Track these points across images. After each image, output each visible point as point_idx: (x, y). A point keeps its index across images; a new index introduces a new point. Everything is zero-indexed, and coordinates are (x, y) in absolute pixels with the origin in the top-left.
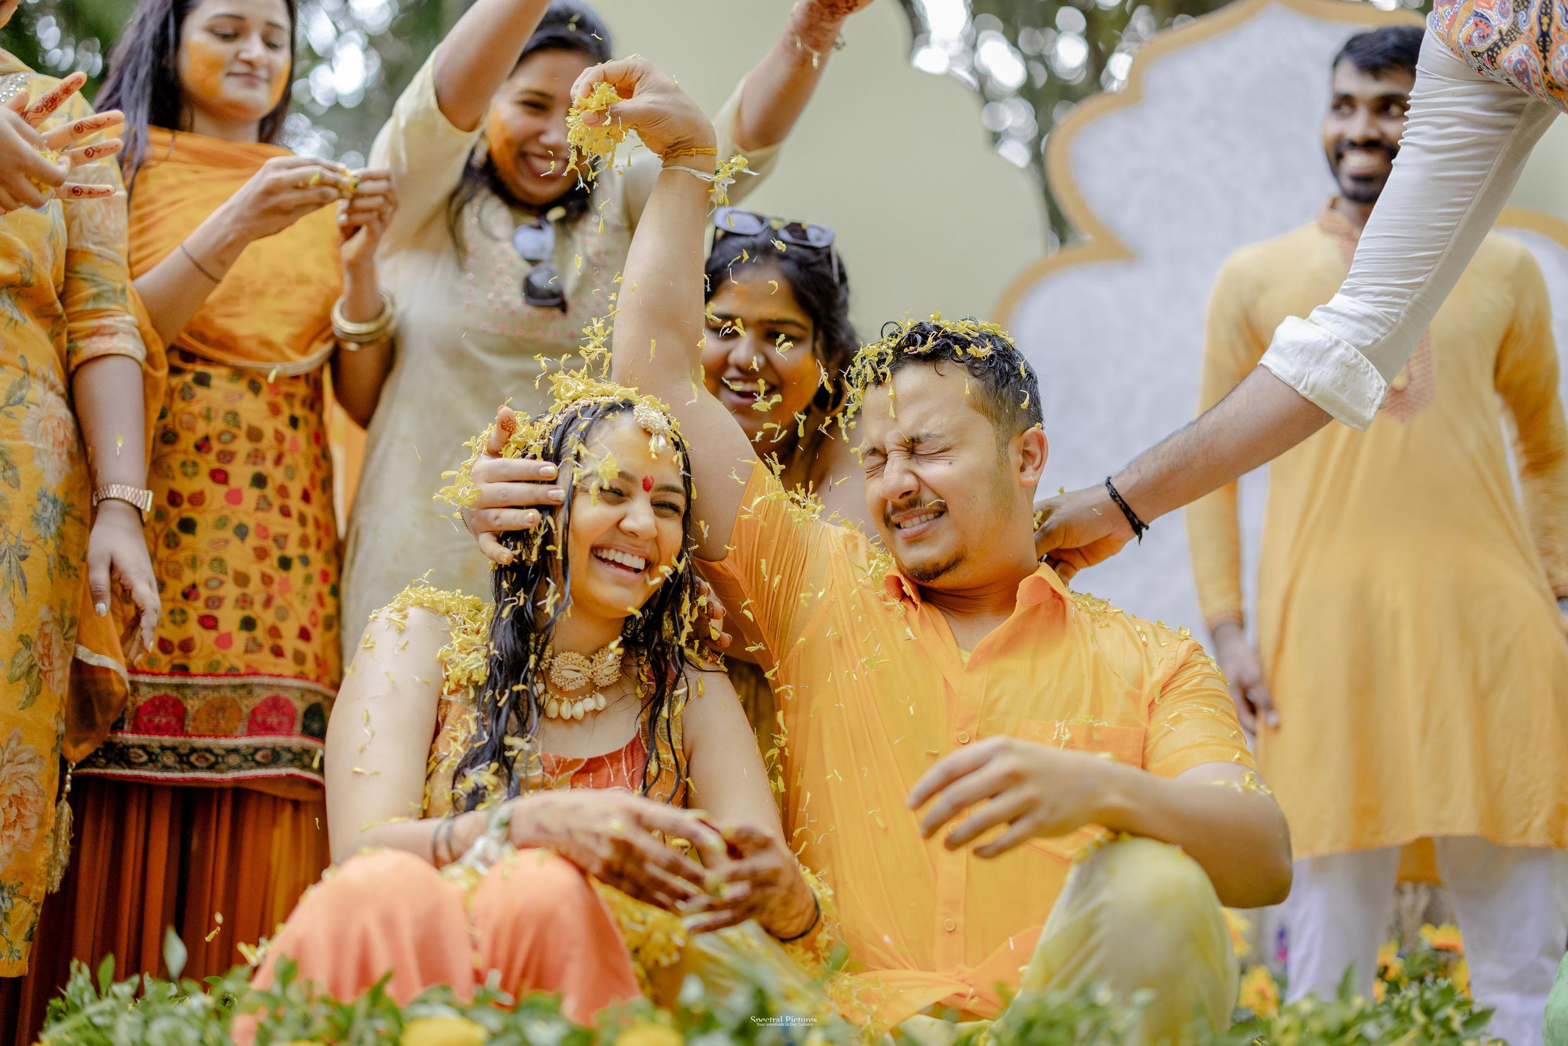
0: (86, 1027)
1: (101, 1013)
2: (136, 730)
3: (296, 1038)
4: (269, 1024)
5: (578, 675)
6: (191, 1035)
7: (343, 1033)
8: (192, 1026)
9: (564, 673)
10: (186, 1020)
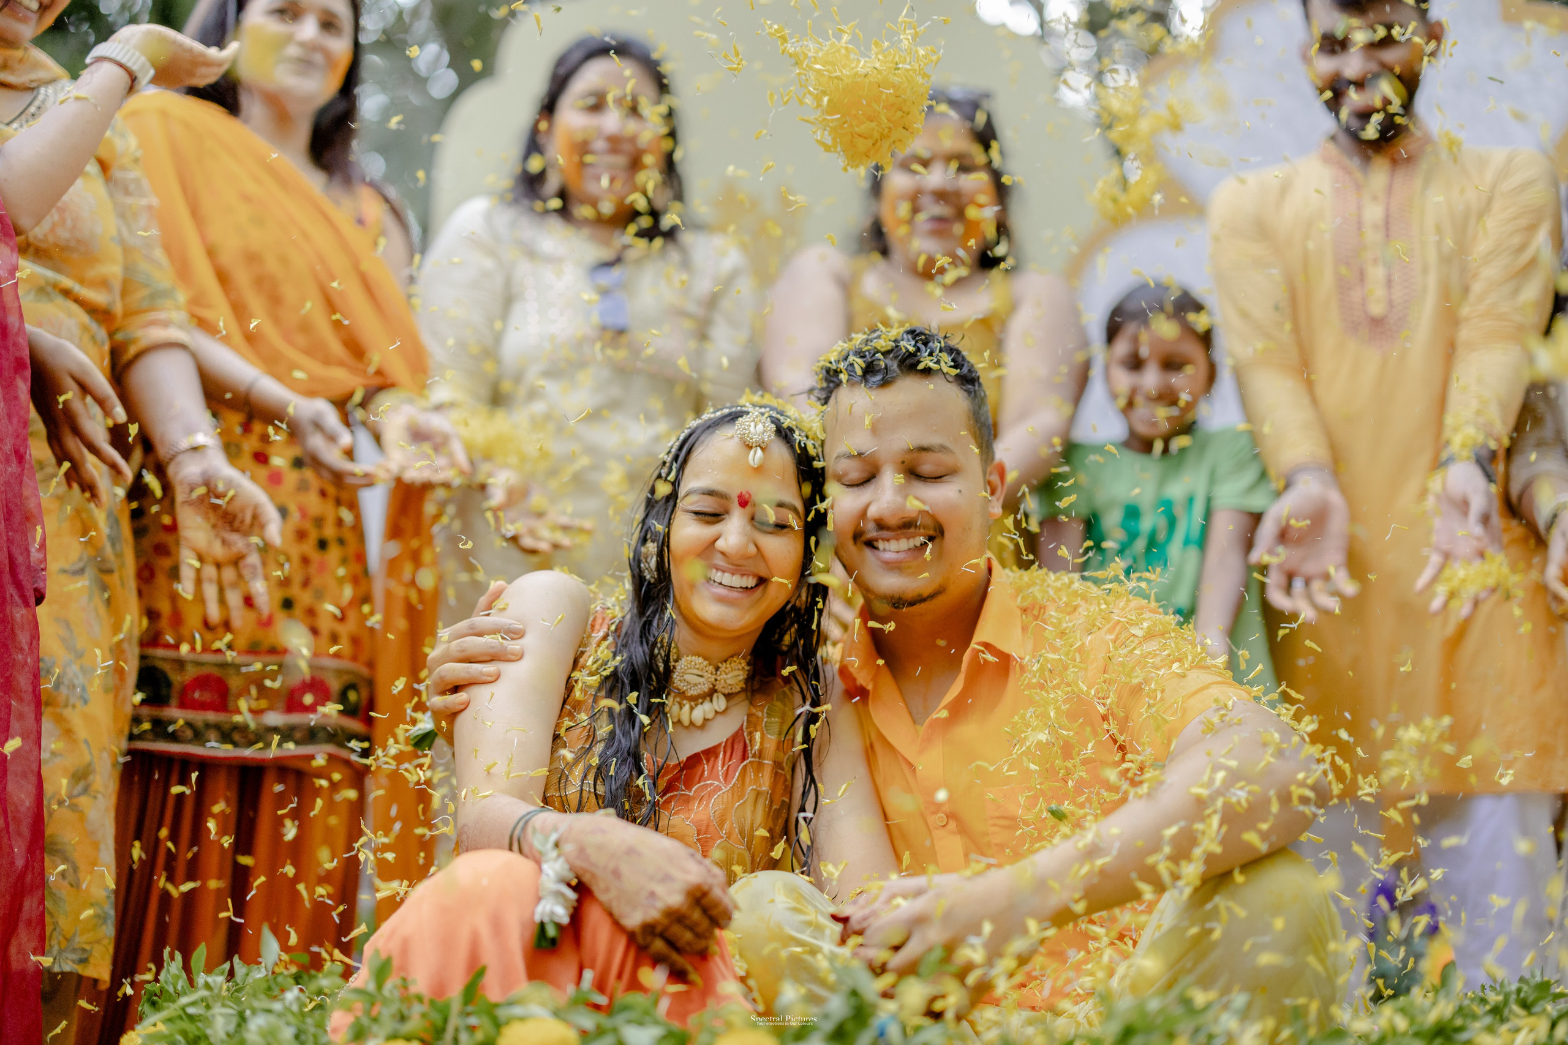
0: (181, 1018)
1: (193, 1004)
2: (183, 705)
3: (394, 1036)
4: (365, 1021)
5: (701, 680)
6: (288, 1033)
7: (439, 1032)
8: (288, 1024)
9: (687, 677)
10: (280, 1015)
